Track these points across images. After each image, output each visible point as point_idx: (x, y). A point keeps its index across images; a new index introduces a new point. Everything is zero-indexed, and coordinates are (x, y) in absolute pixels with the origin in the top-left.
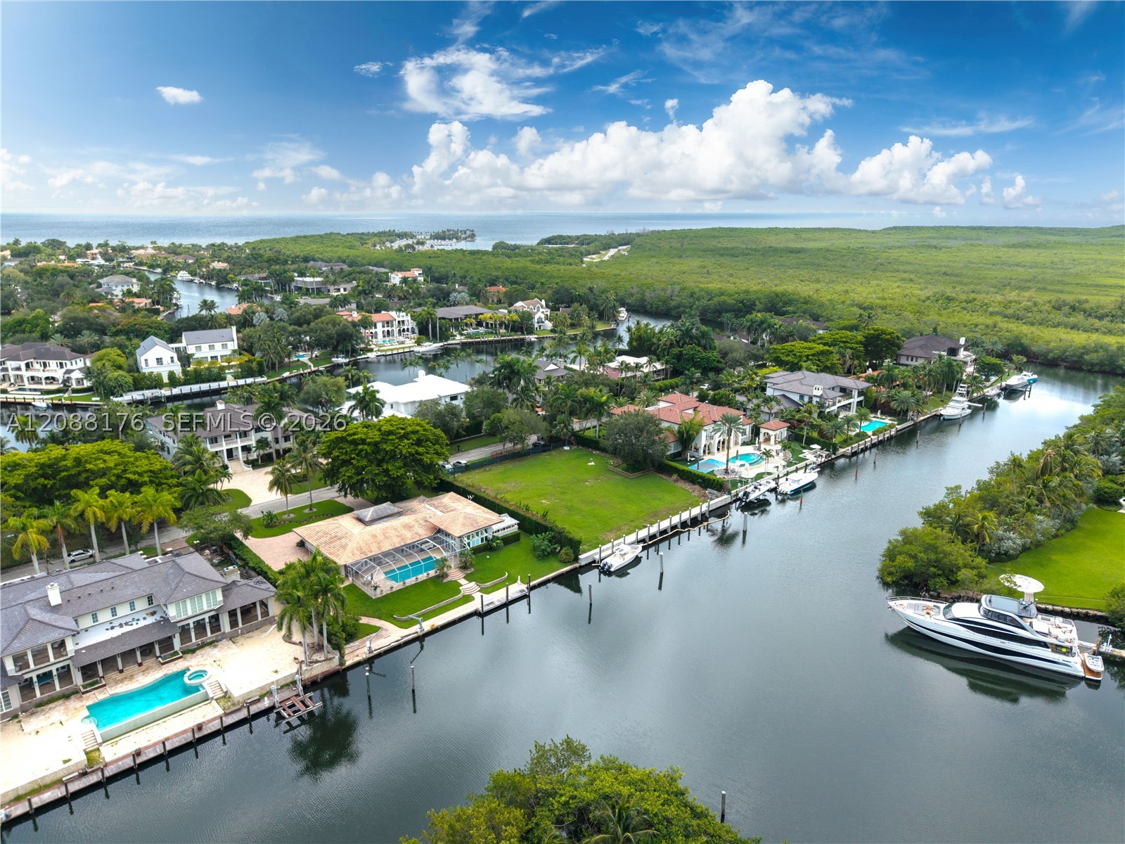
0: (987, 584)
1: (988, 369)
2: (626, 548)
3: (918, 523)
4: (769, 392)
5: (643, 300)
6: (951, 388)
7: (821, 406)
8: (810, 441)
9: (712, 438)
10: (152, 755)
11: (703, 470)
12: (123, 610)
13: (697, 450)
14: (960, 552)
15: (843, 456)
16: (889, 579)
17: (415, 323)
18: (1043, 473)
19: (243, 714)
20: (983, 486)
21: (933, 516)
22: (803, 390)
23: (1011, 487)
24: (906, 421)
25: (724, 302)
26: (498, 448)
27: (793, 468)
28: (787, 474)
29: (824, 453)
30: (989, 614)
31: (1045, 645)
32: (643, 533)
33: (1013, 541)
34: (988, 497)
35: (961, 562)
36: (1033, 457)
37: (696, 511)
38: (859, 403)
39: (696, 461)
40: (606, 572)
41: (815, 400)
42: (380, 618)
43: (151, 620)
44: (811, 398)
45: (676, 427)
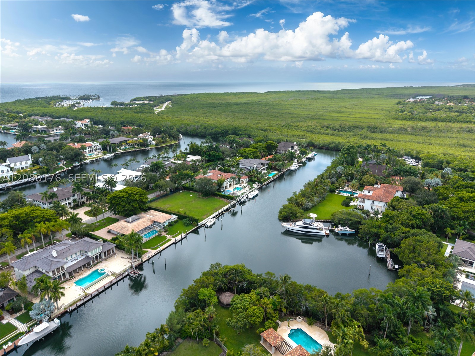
0: (304, 216)
1: (303, 153)
2: (212, 220)
3: (286, 203)
4: (240, 166)
5: (187, 130)
6: (293, 160)
7: (257, 170)
8: (255, 181)
9: (227, 183)
10: (102, 290)
11: (227, 194)
12: (74, 256)
13: (223, 188)
14: (297, 209)
15: (264, 185)
16: (281, 219)
17: (101, 146)
18: (316, 186)
19: (121, 277)
20: (302, 191)
21: (290, 200)
22: (251, 165)
23: (309, 190)
24: (281, 172)
25: (218, 131)
26: (158, 193)
27: (251, 190)
28: (250, 192)
29: (259, 185)
30: (305, 223)
31: (317, 229)
32: (214, 215)
33: (309, 205)
34: (303, 194)
35: (297, 212)
36: (315, 180)
37: (227, 206)
38: (267, 167)
39: (224, 191)
40: (207, 227)
41: (255, 168)
42: (146, 248)
43: (83, 257)
44: (253, 168)
45: (217, 181)
